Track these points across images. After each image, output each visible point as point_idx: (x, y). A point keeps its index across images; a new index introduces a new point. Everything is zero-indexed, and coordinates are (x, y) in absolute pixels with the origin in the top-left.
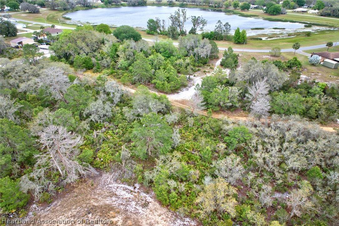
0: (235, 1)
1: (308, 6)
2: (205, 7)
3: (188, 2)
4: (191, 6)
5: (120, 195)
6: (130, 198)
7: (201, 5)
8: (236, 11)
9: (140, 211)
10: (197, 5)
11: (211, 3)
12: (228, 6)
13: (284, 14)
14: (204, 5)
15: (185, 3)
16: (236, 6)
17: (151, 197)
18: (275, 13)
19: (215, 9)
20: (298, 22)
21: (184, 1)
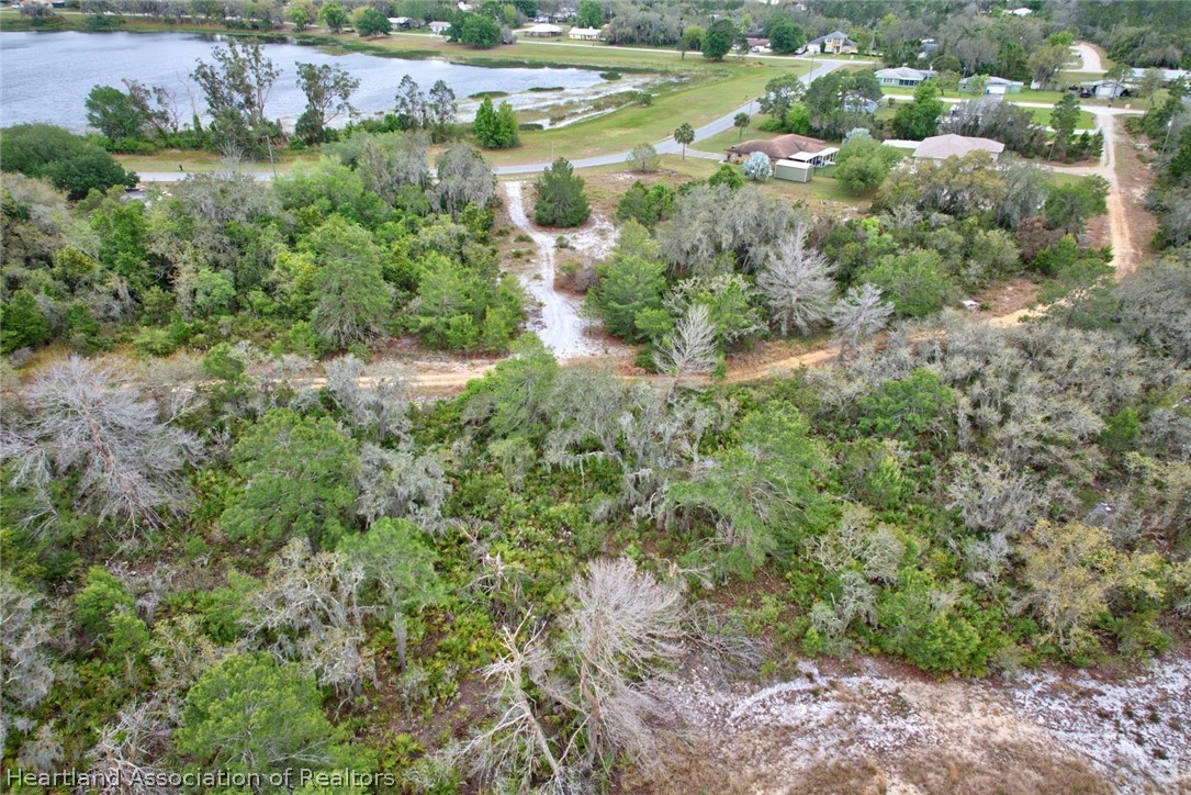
0: (325, 3)
1: (551, 18)
2: (207, 27)
3: (126, 9)
4: (144, 25)
5: (803, 724)
6: (838, 713)
7: (188, 21)
8: (345, 39)
9: (911, 729)
10: (172, 22)
11: (232, 13)
12: (303, 22)
13: (511, 43)
14: (203, 22)
15: (109, 13)
16: (335, 21)
17: (879, 678)
18: (486, 41)
19: (256, 33)
20: (571, 66)
21: (104, 6)
